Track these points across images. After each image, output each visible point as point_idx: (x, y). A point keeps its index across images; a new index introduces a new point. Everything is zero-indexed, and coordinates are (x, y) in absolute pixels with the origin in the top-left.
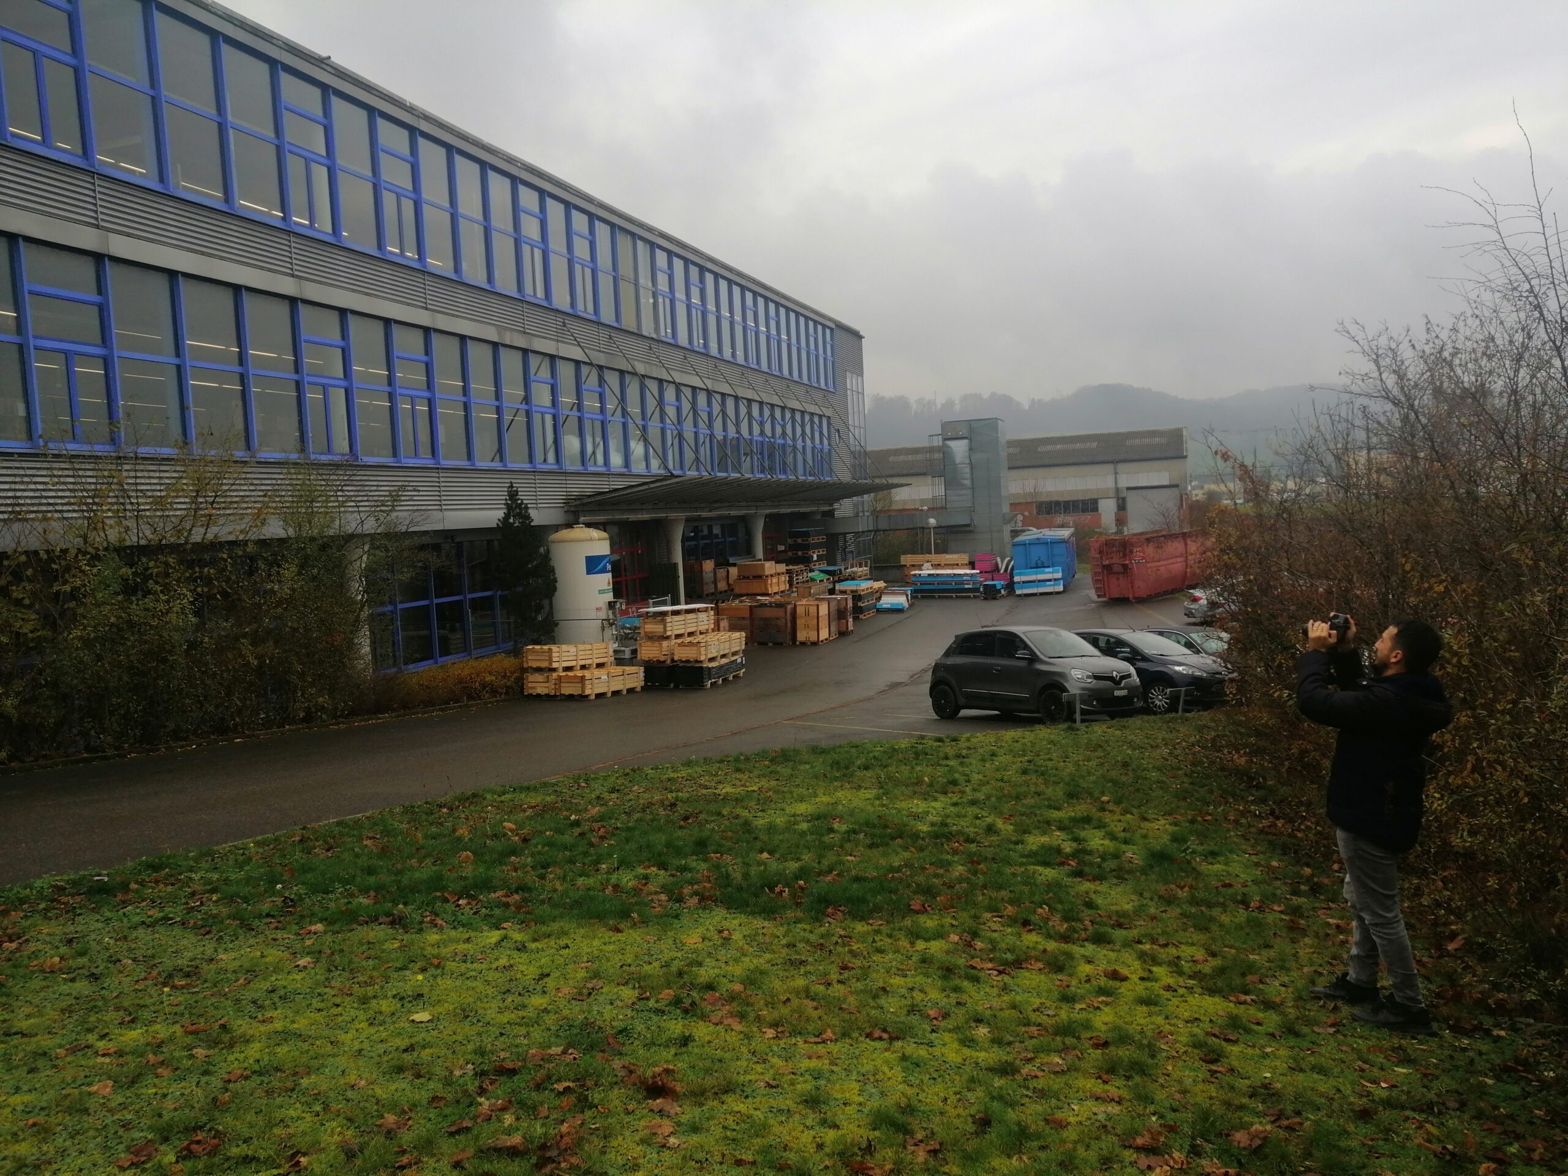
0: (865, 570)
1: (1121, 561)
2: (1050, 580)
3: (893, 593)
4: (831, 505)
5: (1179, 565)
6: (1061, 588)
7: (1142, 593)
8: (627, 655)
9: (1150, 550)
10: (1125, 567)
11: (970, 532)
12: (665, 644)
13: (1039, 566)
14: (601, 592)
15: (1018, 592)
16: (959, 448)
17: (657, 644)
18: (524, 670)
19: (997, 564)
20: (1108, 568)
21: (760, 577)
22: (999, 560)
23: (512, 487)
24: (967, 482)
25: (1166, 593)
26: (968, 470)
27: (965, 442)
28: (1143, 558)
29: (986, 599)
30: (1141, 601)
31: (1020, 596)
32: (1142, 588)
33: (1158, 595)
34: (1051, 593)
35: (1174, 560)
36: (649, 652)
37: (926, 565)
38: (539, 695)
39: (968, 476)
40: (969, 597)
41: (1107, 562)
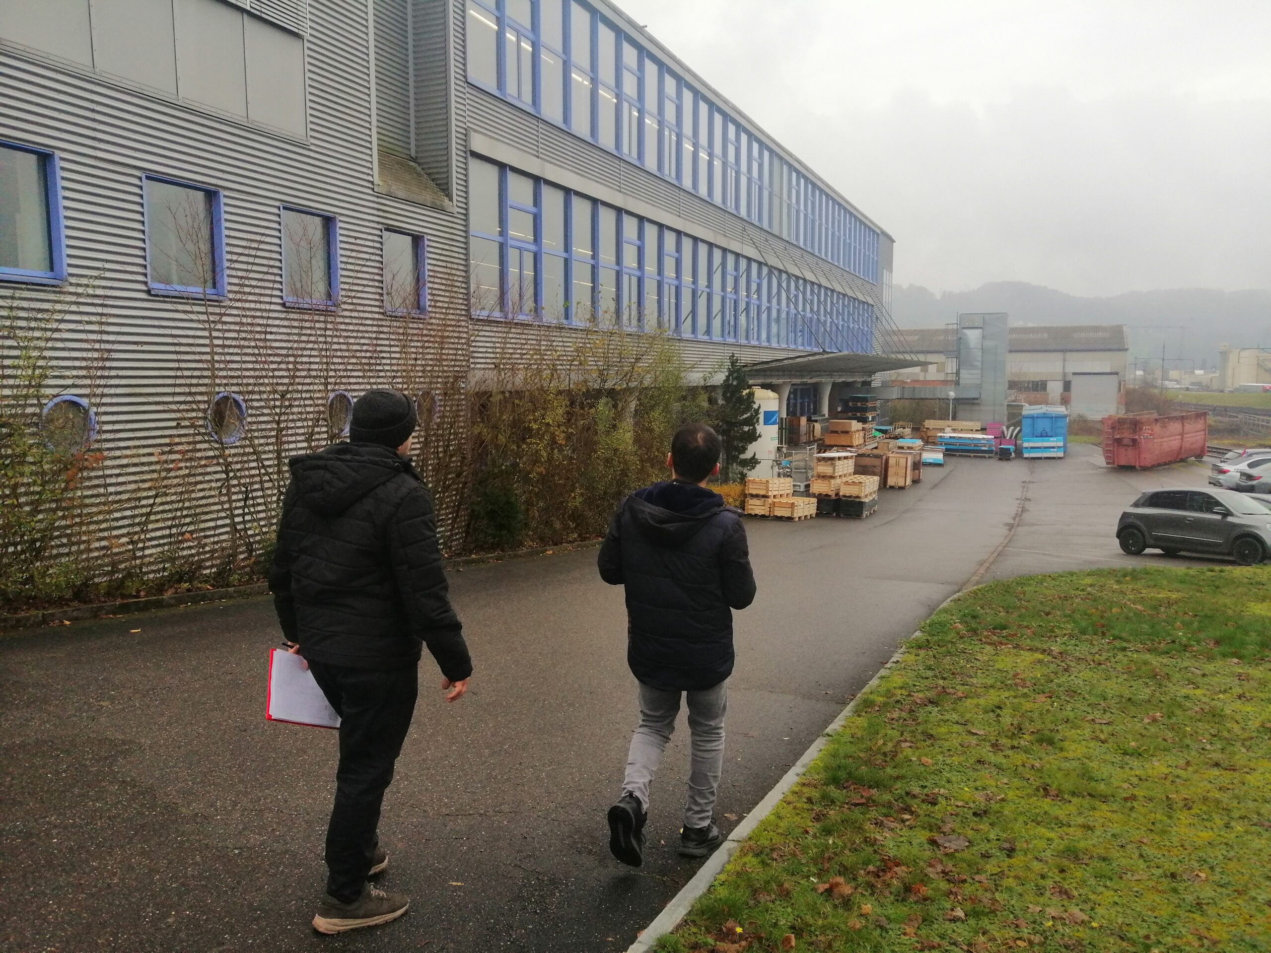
0: (908, 431)
1: (1131, 436)
2: (1053, 448)
3: (932, 450)
4: (871, 376)
5: (1176, 442)
6: (1061, 454)
7: (1148, 463)
8: (802, 489)
9: (1157, 428)
10: (1134, 441)
11: (977, 404)
12: (833, 481)
13: (1044, 435)
14: (772, 439)
15: (1026, 455)
16: (973, 336)
17: (827, 482)
18: (745, 496)
19: (1003, 432)
20: (1118, 441)
21: (847, 432)
22: (1005, 428)
23: (733, 356)
24: (979, 364)
25: (1165, 464)
26: (980, 354)
27: (979, 331)
28: (1151, 435)
29: (1000, 459)
30: (1145, 469)
31: (1026, 458)
32: (1148, 458)
33: (1159, 465)
34: (1054, 458)
35: (1173, 438)
36: (819, 487)
37: (948, 429)
38: (756, 515)
39: (980, 358)
40: (985, 457)
41: (1118, 436)
